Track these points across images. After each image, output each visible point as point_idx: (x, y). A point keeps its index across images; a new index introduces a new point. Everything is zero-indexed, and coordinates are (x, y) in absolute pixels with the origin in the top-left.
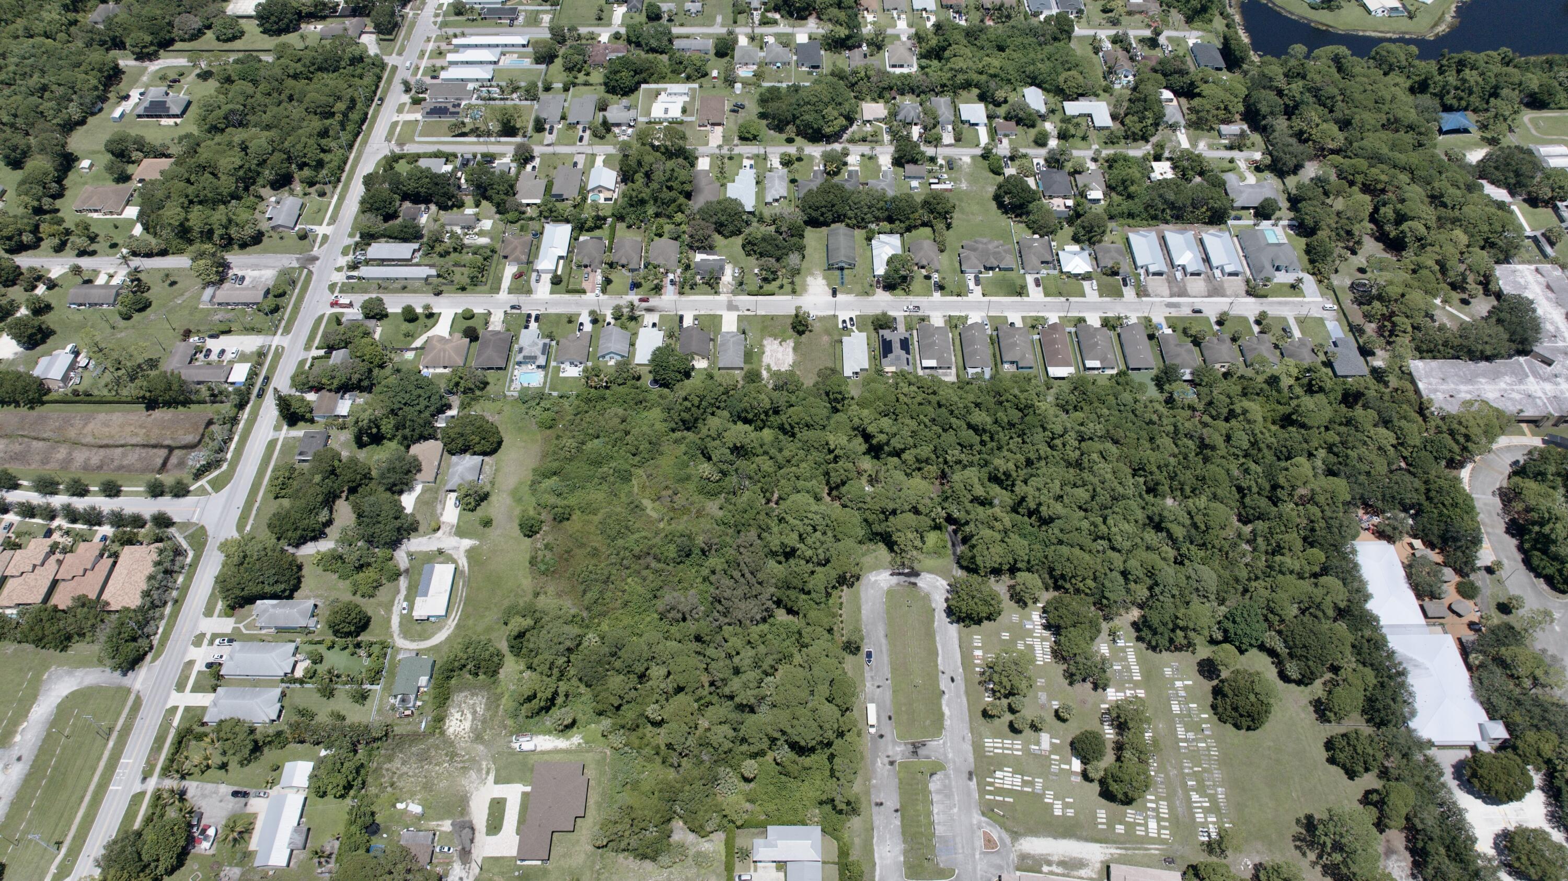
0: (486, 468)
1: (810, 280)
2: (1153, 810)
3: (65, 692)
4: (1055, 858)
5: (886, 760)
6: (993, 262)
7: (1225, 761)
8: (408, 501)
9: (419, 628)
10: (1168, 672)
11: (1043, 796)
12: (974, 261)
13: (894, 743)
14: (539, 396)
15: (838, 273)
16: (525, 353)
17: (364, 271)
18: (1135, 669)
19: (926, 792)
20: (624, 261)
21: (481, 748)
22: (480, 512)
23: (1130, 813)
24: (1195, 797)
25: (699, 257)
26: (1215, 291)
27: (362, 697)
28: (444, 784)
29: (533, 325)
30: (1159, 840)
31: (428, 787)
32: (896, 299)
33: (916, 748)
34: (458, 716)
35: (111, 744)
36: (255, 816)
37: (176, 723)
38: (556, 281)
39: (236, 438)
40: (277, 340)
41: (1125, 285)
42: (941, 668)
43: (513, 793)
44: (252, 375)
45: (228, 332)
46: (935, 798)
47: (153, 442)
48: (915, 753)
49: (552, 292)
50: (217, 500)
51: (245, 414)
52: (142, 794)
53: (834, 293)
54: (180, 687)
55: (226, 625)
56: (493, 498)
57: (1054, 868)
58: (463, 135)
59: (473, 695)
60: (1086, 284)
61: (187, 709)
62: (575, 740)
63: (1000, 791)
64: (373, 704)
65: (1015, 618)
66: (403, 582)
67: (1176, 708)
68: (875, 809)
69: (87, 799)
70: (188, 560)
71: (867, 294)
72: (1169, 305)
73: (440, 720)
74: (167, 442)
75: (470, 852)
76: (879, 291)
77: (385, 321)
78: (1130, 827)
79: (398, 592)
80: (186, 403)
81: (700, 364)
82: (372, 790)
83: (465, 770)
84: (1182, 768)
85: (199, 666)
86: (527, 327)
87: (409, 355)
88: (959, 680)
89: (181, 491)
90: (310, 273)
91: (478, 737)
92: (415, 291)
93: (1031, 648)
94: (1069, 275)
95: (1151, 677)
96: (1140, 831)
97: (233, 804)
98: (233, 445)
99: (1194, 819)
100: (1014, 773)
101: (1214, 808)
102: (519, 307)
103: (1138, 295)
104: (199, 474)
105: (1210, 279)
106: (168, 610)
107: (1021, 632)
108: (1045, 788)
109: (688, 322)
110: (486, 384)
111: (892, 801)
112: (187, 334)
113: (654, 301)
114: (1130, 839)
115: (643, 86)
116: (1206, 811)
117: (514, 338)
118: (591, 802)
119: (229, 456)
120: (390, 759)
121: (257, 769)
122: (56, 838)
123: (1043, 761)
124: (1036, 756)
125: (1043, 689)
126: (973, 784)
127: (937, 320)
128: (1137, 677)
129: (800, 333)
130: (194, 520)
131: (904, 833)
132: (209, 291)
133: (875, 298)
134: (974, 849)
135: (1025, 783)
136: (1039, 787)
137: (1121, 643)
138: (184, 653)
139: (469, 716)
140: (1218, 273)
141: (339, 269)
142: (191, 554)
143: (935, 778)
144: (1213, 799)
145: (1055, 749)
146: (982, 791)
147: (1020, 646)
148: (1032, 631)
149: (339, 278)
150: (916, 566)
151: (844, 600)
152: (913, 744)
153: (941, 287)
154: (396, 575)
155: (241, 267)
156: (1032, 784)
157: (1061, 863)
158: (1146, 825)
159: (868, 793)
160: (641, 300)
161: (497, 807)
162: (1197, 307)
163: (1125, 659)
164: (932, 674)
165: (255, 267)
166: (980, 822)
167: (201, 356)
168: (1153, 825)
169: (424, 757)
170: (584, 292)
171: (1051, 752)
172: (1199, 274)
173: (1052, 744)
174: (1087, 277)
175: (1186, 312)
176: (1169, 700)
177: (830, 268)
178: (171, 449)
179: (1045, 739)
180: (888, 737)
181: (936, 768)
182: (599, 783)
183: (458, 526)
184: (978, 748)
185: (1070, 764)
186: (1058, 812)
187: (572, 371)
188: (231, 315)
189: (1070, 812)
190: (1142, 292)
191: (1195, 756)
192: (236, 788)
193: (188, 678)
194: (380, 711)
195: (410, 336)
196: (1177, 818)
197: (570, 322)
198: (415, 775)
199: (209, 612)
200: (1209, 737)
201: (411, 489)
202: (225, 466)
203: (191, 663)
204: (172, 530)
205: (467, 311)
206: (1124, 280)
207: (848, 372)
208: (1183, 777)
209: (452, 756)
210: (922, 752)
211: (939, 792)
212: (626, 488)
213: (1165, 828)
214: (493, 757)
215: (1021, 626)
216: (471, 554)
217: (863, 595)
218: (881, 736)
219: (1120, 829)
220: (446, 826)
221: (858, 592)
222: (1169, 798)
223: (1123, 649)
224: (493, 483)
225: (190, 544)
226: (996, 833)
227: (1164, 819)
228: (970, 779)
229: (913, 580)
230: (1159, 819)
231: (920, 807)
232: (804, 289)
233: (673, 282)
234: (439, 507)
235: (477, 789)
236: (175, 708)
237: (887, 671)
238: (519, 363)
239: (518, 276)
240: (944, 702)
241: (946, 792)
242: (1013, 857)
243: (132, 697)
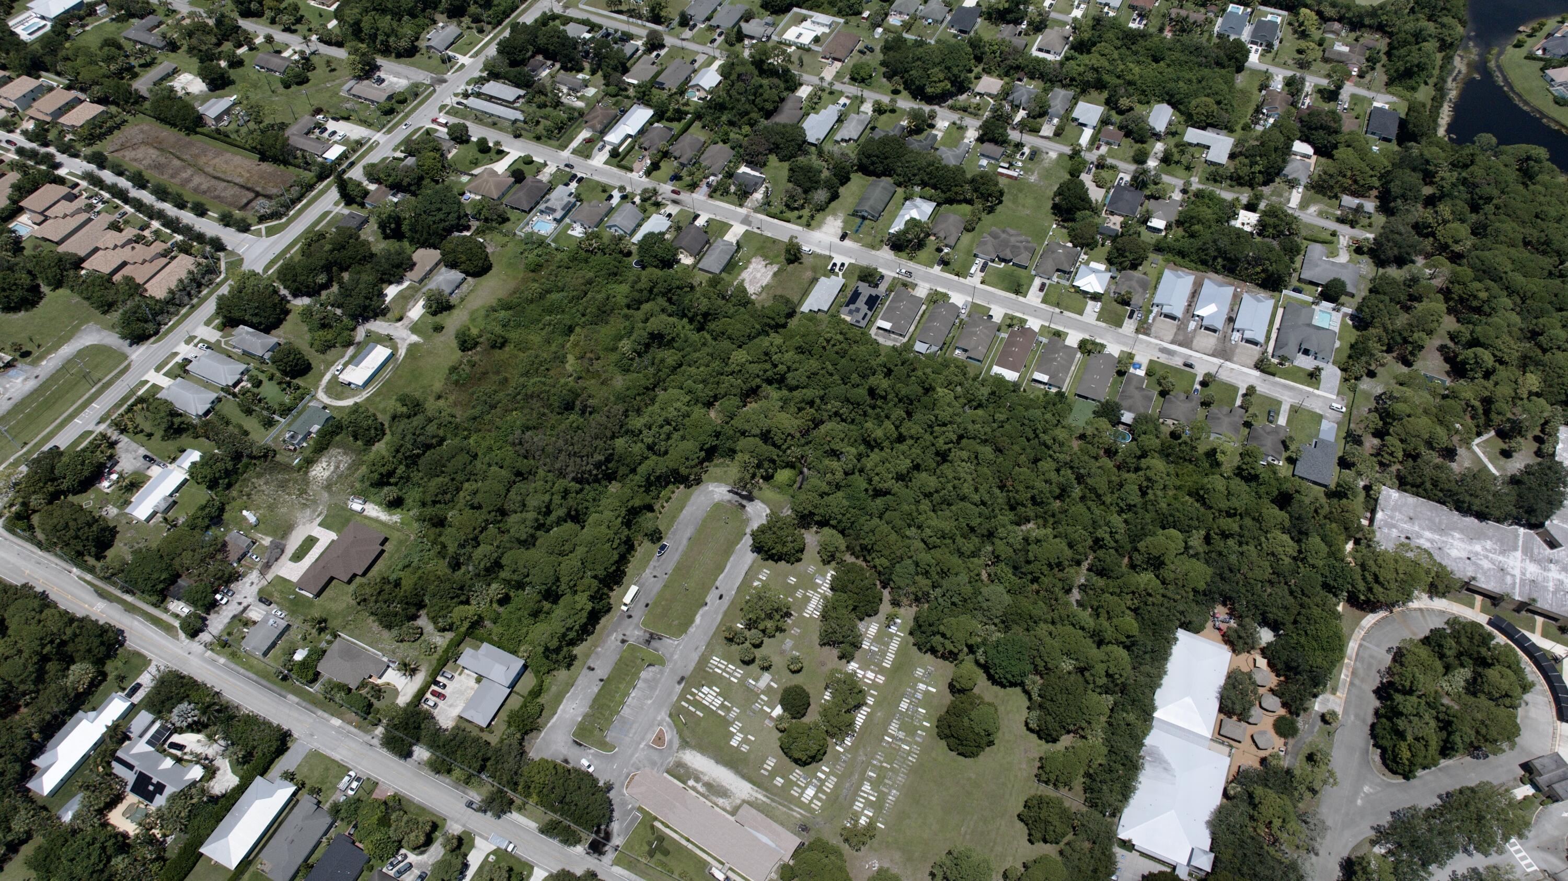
0: (465, 287)
1: (830, 219)
2: (820, 779)
3: (88, 344)
4: (706, 779)
5: (621, 637)
6: (1008, 254)
7: (917, 771)
8: (392, 291)
9: (339, 389)
10: (919, 672)
11: (731, 724)
12: (990, 247)
13: (637, 626)
14: (541, 242)
15: (858, 220)
16: (549, 204)
17: (472, 102)
18: (890, 656)
19: (636, 676)
20: (677, 154)
21: (326, 495)
22: (438, 318)
23: (797, 773)
24: (867, 787)
25: (743, 169)
26: (1224, 352)
27: (269, 424)
28: (284, 510)
29: (574, 185)
30: (807, 807)
31: (271, 508)
32: (898, 260)
33: (652, 638)
34: (324, 465)
35: (94, 390)
36: (149, 478)
37: (140, 393)
38: (614, 153)
39: (304, 201)
40: (378, 136)
41: (1130, 317)
42: (718, 583)
43: (326, 537)
44: (343, 157)
45: (347, 119)
46: (640, 684)
47: (249, 185)
48: (648, 642)
49: (606, 163)
50: (266, 242)
51: (321, 186)
52: (91, 432)
53: (843, 237)
54: (158, 369)
55: (212, 335)
56: (455, 312)
57: (699, 787)
58: (620, 12)
59: (345, 454)
60: (1091, 304)
61: (154, 385)
62: (395, 518)
63: (698, 704)
64: (274, 432)
65: (811, 569)
66: (351, 351)
67: (904, 706)
68: (585, 671)
69: (58, 421)
70: (218, 280)
71: (873, 247)
72: (1163, 350)
73: (309, 462)
74: (258, 189)
75: (270, 567)
76: (886, 248)
77: (464, 146)
78: (790, 784)
79: (342, 357)
80: (286, 163)
81: (686, 260)
82: (234, 493)
83: (305, 505)
84: (873, 758)
85: (179, 358)
86: (567, 185)
87: (465, 179)
88: (726, 601)
89: (244, 228)
90: (435, 90)
91: (328, 486)
92: (501, 130)
93: (807, 600)
94: (1078, 290)
95: (901, 669)
96: (795, 793)
97: (140, 463)
98: (299, 206)
99: (853, 804)
100: (718, 694)
101: (877, 806)
102: (571, 167)
103: (1137, 331)
104: (262, 219)
105: (1225, 338)
106: (184, 311)
107: (808, 583)
108: (737, 718)
109: (700, 222)
110: (505, 220)
111: (603, 671)
112: (318, 111)
113: (684, 196)
114: (784, 796)
115: (795, 9)
116: (868, 804)
117: (550, 190)
118: (376, 568)
119: (291, 213)
120: (259, 476)
121: (171, 445)
122: (26, 440)
123: (751, 695)
124: (748, 689)
125: (793, 637)
126: (679, 688)
127: (922, 291)
128: (887, 664)
129: (790, 262)
130: (240, 252)
131: (595, 700)
132: (352, 83)
133: (878, 253)
134: (643, 739)
135: (722, 706)
136: (732, 715)
137: (893, 629)
138: (177, 344)
139: (332, 468)
140: (1236, 336)
141: (456, 95)
142: (222, 276)
143: (651, 669)
144: (882, 797)
145: (768, 690)
146: (682, 697)
147: (799, 594)
148: (820, 586)
149: (451, 101)
150: (755, 492)
151: (674, 496)
152: (652, 635)
153: (945, 263)
154: (349, 343)
155: (387, 72)
156: (728, 710)
157: (708, 785)
158: (804, 789)
159: (587, 656)
160: (673, 192)
161: (311, 541)
162: (1190, 361)
163: (887, 645)
164: (707, 585)
165: (397, 75)
166: (663, 720)
167: (317, 131)
168: (810, 792)
169: (283, 485)
170: (631, 170)
171: (763, 692)
172: (1215, 331)
173: (769, 686)
174: (1095, 297)
175: (1177, 362)
176: (903, 696)
177: (855, 214)
178: (258, 194)
179: (766, 678)
180: (635, 620)
181: (657, 661)
182: (390, 558)
183: (416, 323)
184: (703, 661)
185: (773, 709)
186: (734, 743)
187: (577, 232)
188: (357, 107)
189: (745, 748)
190: (1143, 328)
191: (893, 753)
192: (149, 454)
193: (167, 364)
194: (276, 438)
195: (476, 164)
196: (837, 797)
197: (604, 191)
198: (268, 495)
199: (208, 323)
200: (917, 743)
201: (399, 281)
202: (284, 220)
203: (176, 354)
204: (222, 254)
205: (528, 156)
206: (1132, 312)
207: (805, 308)
208: (868, 765)
209: (303, 492)
210: (654, 643)
211: (646, 681)
212: (560, 340)
213: (820, 799)
214: (330, 506)
215: (812, 578)
216: (412, 348)
217: (693, 498)
218: (630, 617)
219: (779, 781)
220: (267, 541)
221: (691, 494)
222: (841, 778)
223: (891, 636)
224: (462, 300)
225: (227, 269)
226: (670, 735)
227: (824, 792)
228: (679, 683)
229: (744, 502)
230: (819, 789)
231: (622, 686)
232: (819, 226)
233: (709, 185)
234: (412, 303)
235: (304, 524)
236: (147, 382)
237: (670, 567)
238: (542, 212)
239: (588, 141)
240: (701, 612)
241: (652, 684)
242: (671, 761)
243: (126, 363)
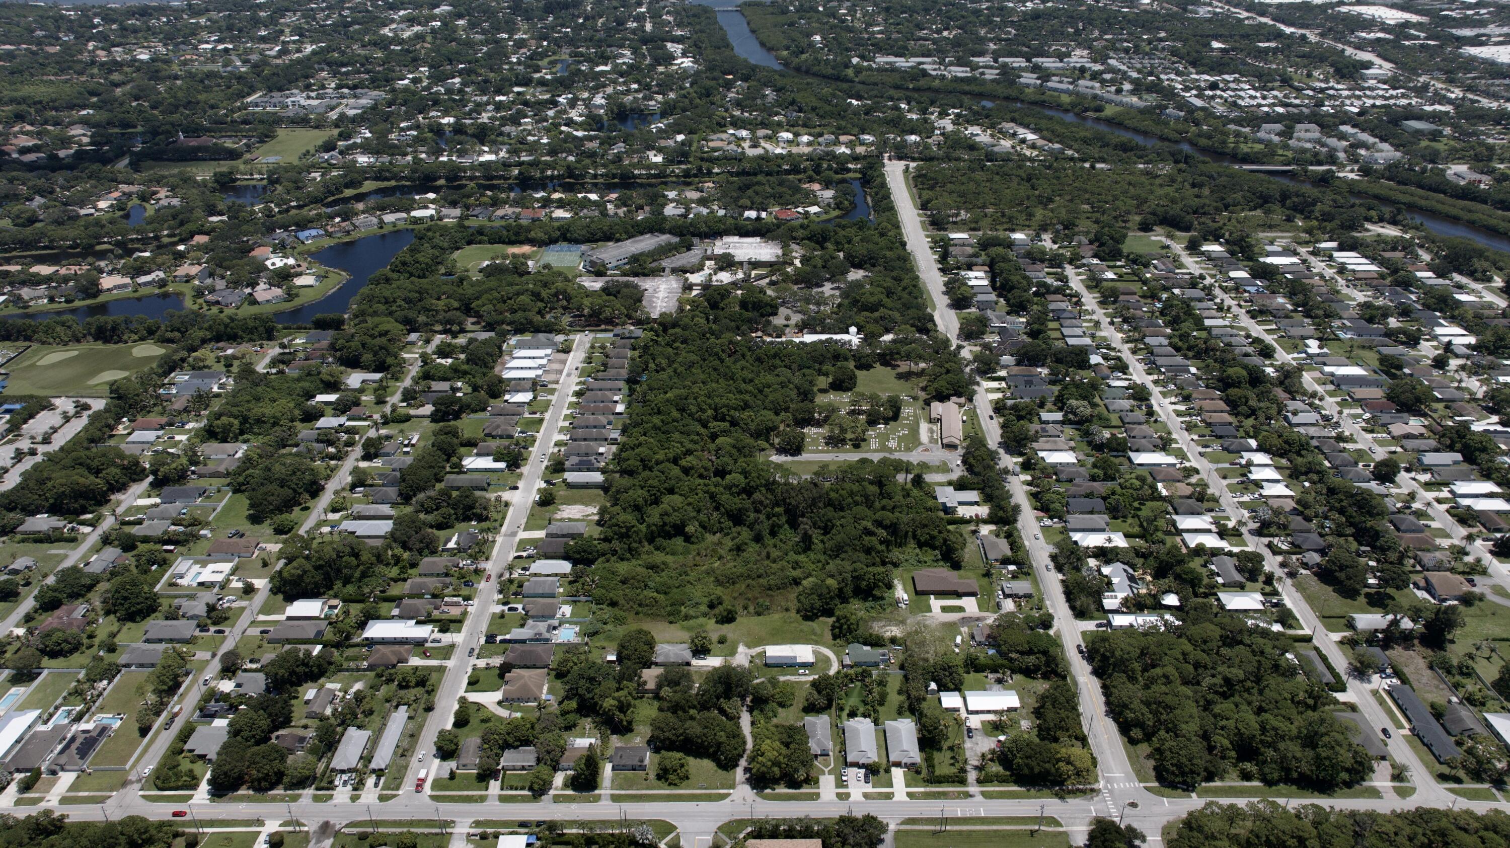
1: (496, 498)
9: (819, 663)
11: (899, 436)
14: (591, 625)
15: (493, 486)
16: (544, 630)
21: (908, 620)
22: (712, 643)
23: (903, 415)
25: (453, 545)
26: (563, 360)
27: (881, 682)
28: (937, 633)
29: (501, 638)
30: (915, 410)
31: (941, 639)
32: (532, 461)
34: (887, 633)
36: (982, 721)
37: (922, 790)
40: (462, 829)
41: (547, 385)
42: (830, 460)
43: (935, 602)
49: (460, 631)
52: (983, 794)
53: (515, 488)
54: (889, 796)
55: (827, 780)
57: (935, 435)
60: (542, 396)
61: (907, 786)
62: (895, 581)
63: (899, 446)
66: (779, 678)
69: (995, 828)
71: (522, 473)
73: (893, 640)
75: (977, 617)
77: (461, 741)
79: (788, 679)
83: (924, 625)
85: (869, 788)
87: (518, 715)
88: (837, 454)
90: (349, 824)
91: (901, 621)
93: (817, 433)
94: (531, 401)
97: (977, 735)
100: (888, 442)
102: (475, 648)
103: (556, 383)
108: (895, 435)
109: (525, 553)
113: (492, 573)
123: (881, 434)
124: (878, 435)
126: (896, 453)
127: (557, 450)
129: (553, 503)
130: (710, 839)
134: (930, 455)
138: (856, 803)
139: (887, 627)
141: (359, 797)
145: (873, 430)
146: (900, 451)
149: (375, 792)
153: (525, 446)
156: (893, 438)
160: (489, 579)
161: (944, 609)
162: (574, 368)
164: (833, 462)
166: (916, 453)
170: (467, 612)
171: (876, 431)
174: (536, 395)
175: (576, 371)
177: (486, 489)
179: (869, 433)
181: (887, 461)
183: (725, 654)
184: (876, 450)
185: (880, 427)
186: (906, 432)
187: (567, 609)
189: (906, 429)
192: (965, 736)
193: (880, 793)
197: (504, 616)
199: (816, 795)
203: (866, 796)
206: (543, 385)
207: (602, 480)
214: (913, 615)
216: (750, 647)
219: (911, 418)
226: (919, 448)
232: (506, 501)
233: (474, 562)
234: (705, 668)
236: (909, 795)
239: (427, 655)
240: (851, 460)
241: (903, 458)
243: (903, 828)
